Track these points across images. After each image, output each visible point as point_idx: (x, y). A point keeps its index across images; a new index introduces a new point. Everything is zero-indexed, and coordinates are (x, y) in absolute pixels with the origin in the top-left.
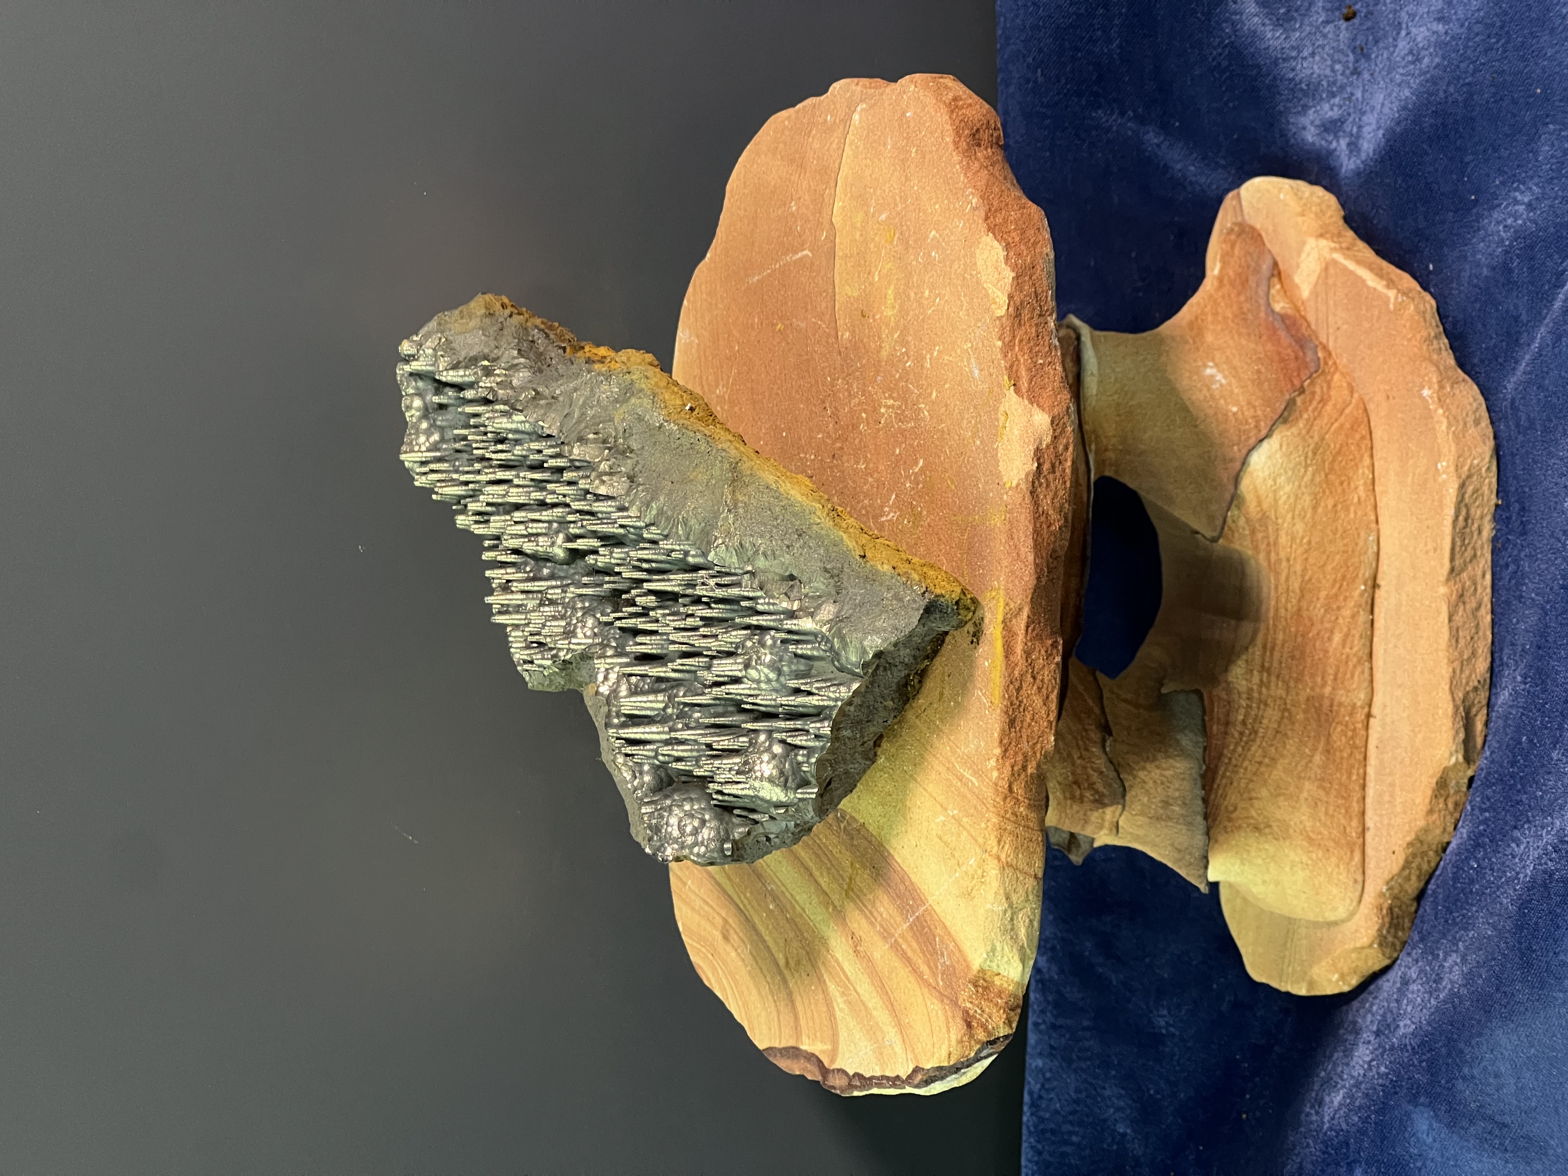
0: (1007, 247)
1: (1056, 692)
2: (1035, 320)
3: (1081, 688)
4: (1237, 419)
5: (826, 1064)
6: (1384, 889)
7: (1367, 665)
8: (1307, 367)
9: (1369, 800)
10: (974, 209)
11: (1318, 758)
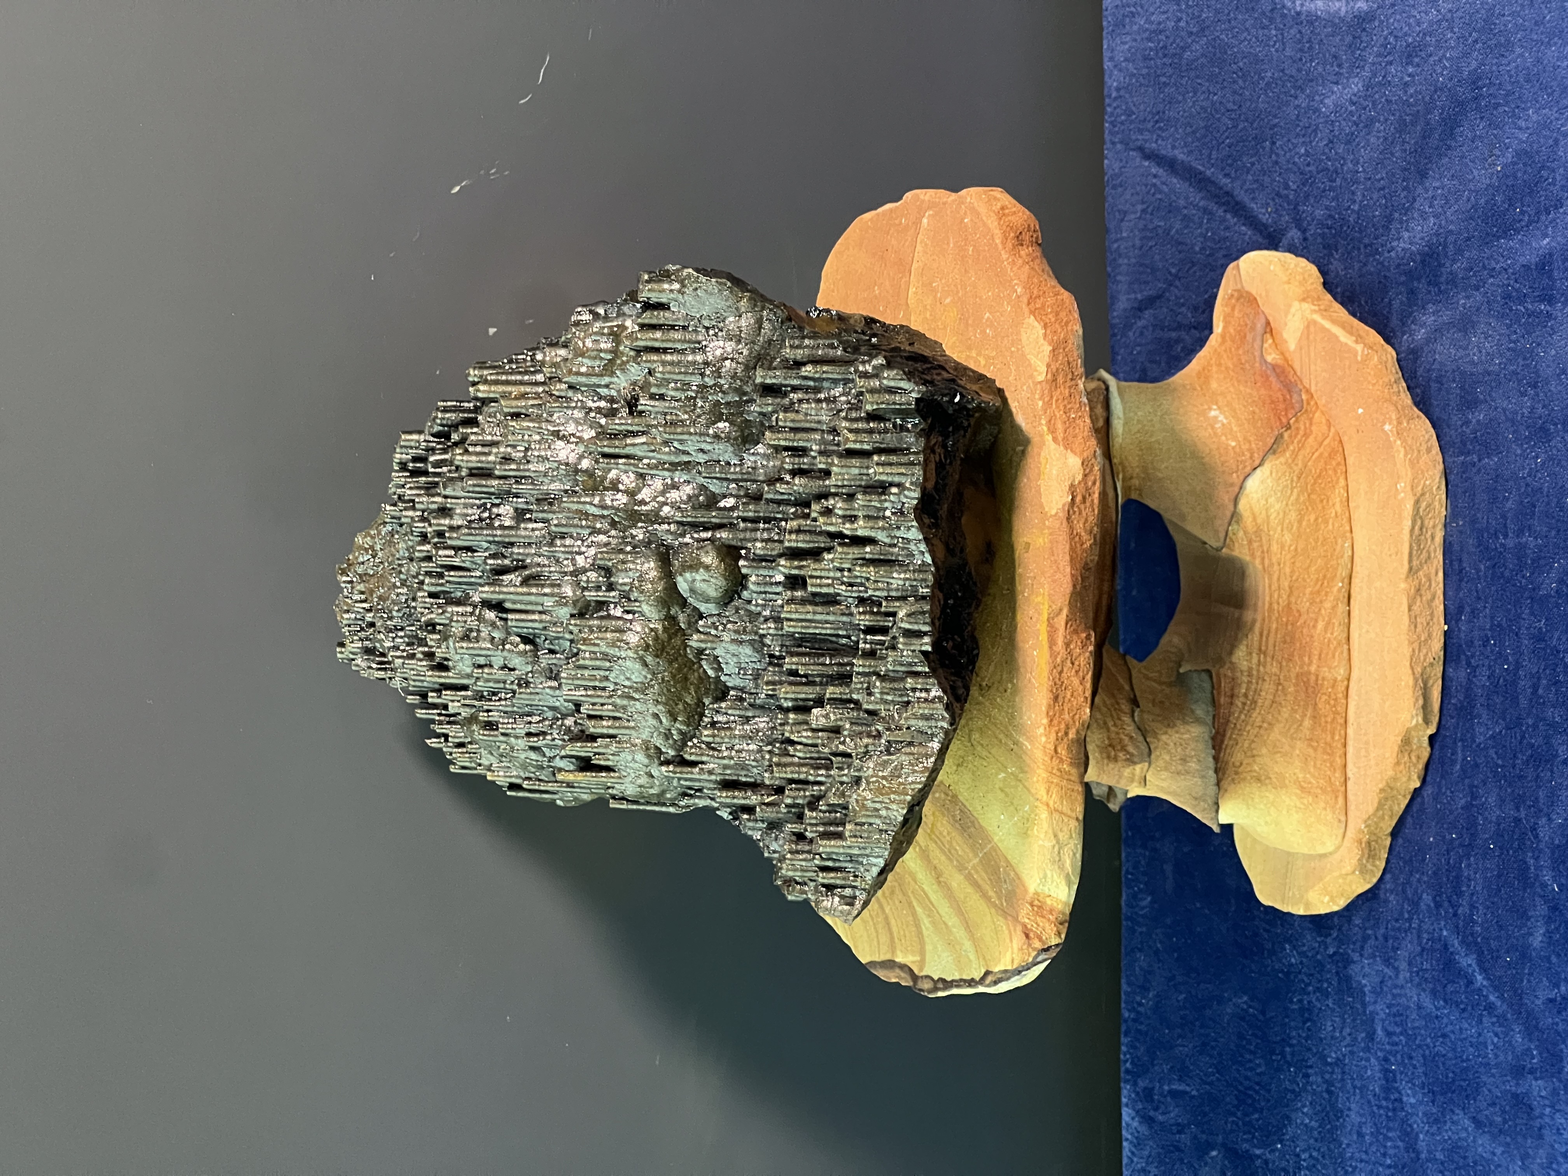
0: (1045, 326)
1: (1090, 673)
2: (1068, 384)
3: (1114, 670)
4: (1235, 453)
5: (916, 972)
6: (1363, 826)
7: (1346, 647)
8: (1293, 408)
9: (1349, 756)
10: (1019, 297)
11: (1307, 723)
